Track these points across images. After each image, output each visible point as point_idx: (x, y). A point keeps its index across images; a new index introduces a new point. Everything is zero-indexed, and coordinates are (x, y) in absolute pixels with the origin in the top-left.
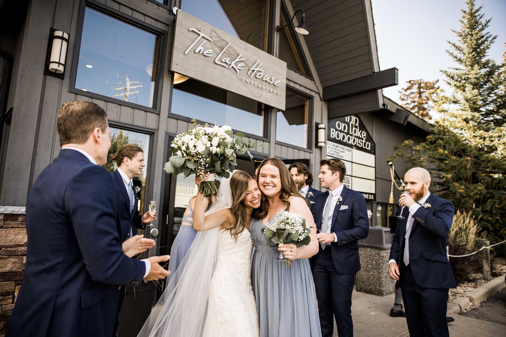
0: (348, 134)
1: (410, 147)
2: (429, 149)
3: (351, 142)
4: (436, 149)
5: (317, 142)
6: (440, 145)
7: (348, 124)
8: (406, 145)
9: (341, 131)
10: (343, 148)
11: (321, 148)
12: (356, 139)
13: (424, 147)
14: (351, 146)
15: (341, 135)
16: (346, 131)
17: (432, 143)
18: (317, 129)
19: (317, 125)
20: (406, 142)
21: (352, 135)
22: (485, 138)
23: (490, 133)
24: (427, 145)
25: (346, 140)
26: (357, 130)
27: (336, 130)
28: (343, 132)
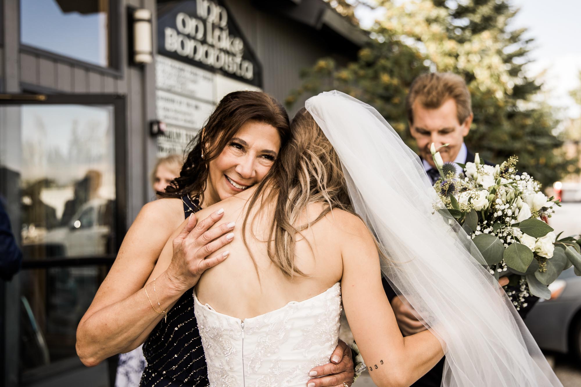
0: (204, 42)
1: (329, 73)
2: (364, 77)
3: (211, 60)
4: (376, 77)
5: (132, 52)
6: (385, 69)
7: (204, 21)
8: (321, 70)
9: (189, 36)
10: (196, 74)
11: (141, 67)
12: (223, 56)
13: (355, 73)
14: (211, 69)
15: (190, 45)
16: (200, 36)
17: (369, 65)
18: (132, 21)
19: (131, 12)
20: (322, 63)
21: (212, 46)
22: (457, 56)
23: (467, 46)
24: (362, 67)
25: (200, 56)
26: (225, 35)
27: (179, 33)
28: (194, 38)
